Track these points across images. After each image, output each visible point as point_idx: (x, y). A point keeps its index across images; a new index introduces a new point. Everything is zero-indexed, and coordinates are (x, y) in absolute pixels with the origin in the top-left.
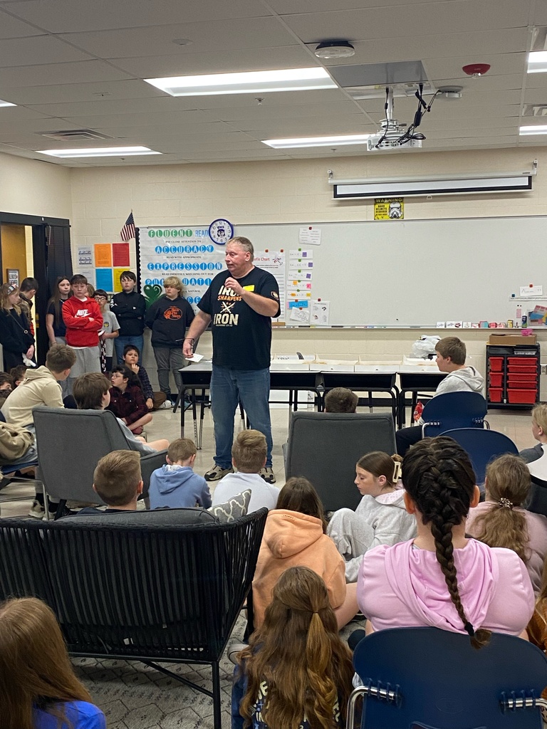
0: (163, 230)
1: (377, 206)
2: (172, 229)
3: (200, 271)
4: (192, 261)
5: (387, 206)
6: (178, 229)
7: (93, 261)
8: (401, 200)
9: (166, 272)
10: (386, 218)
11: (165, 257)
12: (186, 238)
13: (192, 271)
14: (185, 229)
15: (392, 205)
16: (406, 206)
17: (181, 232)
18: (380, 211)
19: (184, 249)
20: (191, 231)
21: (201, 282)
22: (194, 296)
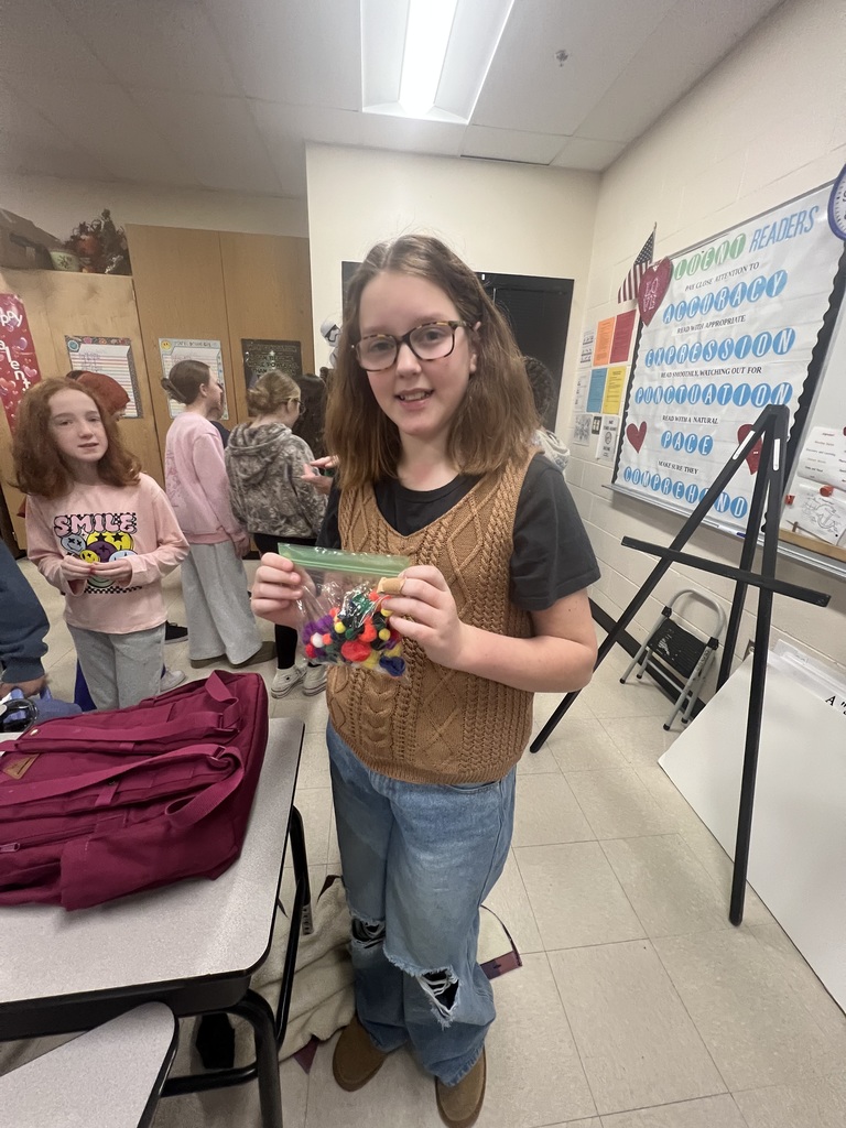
0: (688, 257)
2: (707, 248)
3: (732, 362)
4: (722, 335)
6: (716, 245)
7: (593, 356)
9: (668, 369)
11: (675, 333)
12: (727, 265)
13: (716, 365)
14: (733, 236)
17: (722, 250)
19: (714, 302)
20: (743, 241)
21: (723, 395)
22: (701, 431)
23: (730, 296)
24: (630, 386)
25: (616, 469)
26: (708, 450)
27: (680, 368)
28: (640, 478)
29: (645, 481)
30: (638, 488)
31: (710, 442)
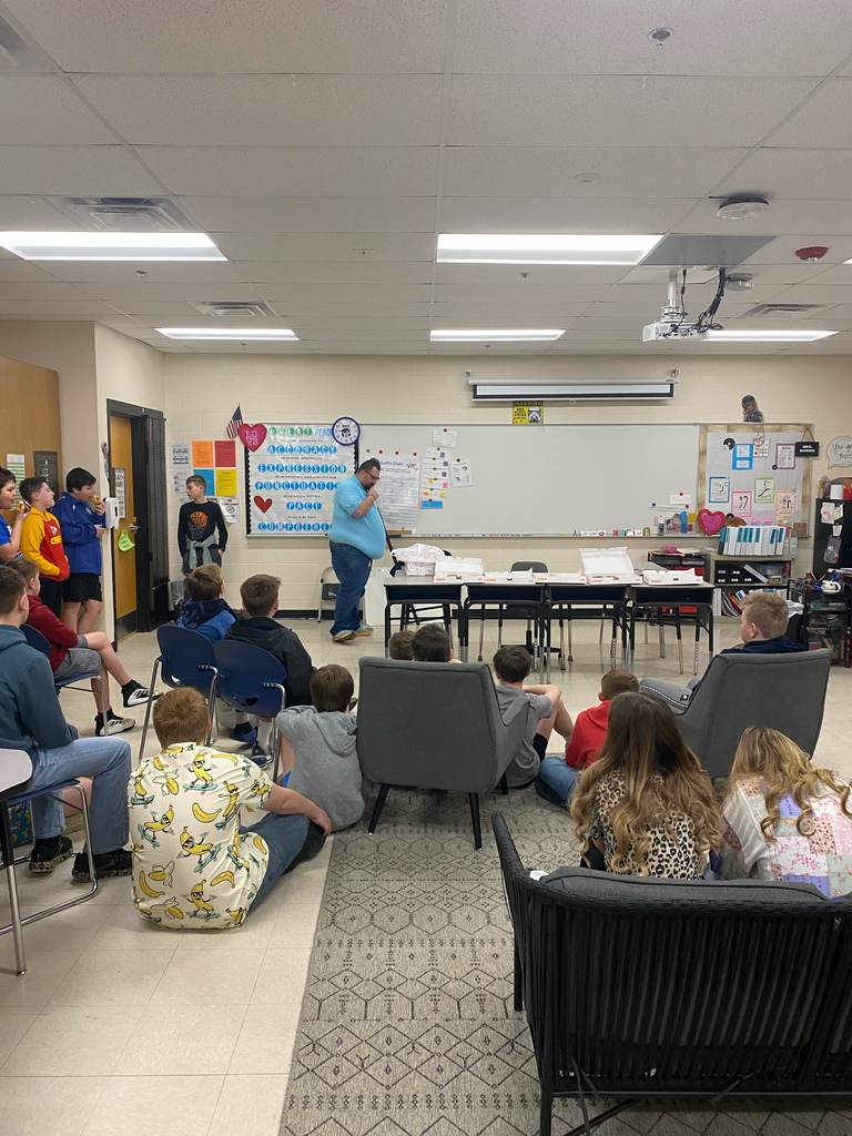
0: (275, 427)
1: (515, 409)
2: (288, 427)
3: (321, 474)
4: (312, 463)
5: (526, 409)
6: (296, 427)
7: (191, 461)
8: (540, 404)
9: (280, 474)
10: (525, 421)
11: (279, 458)
12: (304, 437)
13: (311, 474)
14: (304, 427)
15: (531, 409)
16: (546, 410)
17: (299, 431)
18: (518, 414)
19: (302, 450)
20: (310, 430)
21: (321, 486)
22: (313, 501)
23: (311, 449)
24: (247, 481)
25: (249, 525)
26: (320, 507)
27: (289, 474)
28: (275, 527)
29: (280, 527)
30: (275, 533)
31: (320, 505)
